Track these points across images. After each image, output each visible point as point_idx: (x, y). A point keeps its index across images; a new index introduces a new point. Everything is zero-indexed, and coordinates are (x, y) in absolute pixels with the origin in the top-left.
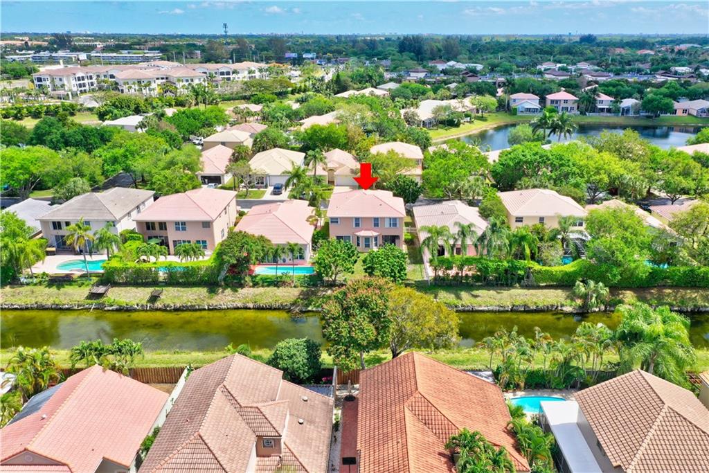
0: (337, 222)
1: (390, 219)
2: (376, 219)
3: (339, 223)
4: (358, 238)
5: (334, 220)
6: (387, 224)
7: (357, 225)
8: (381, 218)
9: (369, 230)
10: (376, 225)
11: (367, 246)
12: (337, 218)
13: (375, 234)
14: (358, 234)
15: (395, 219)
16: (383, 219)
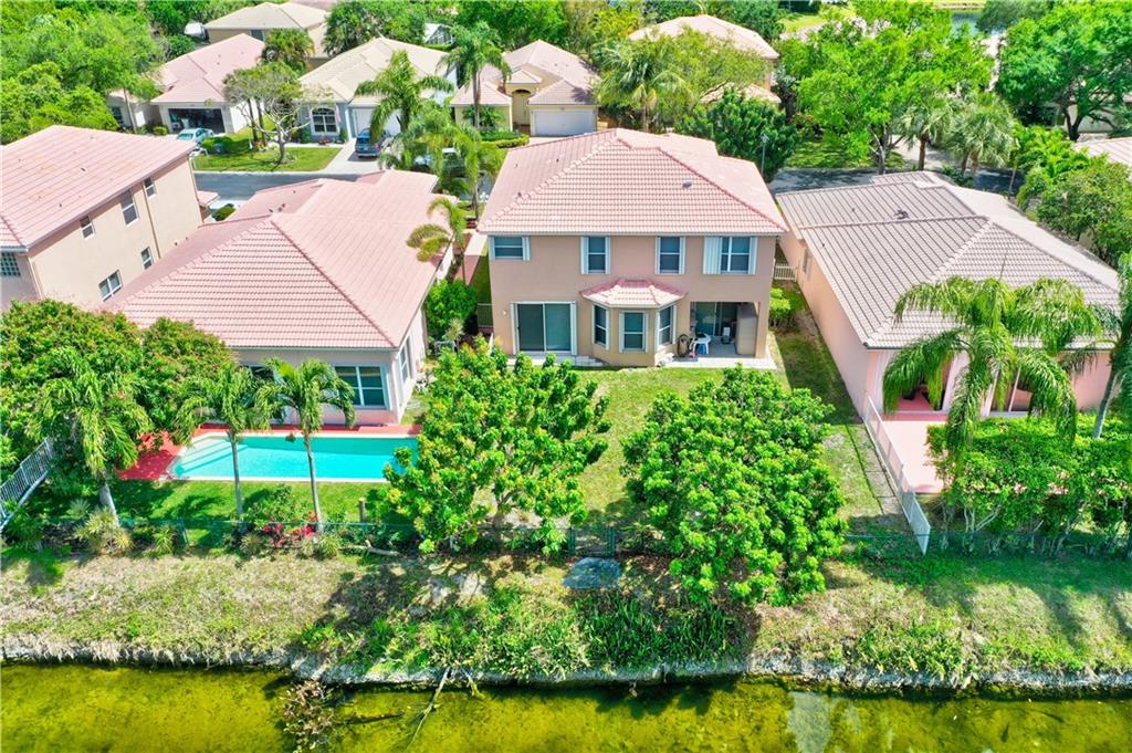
0: (519, 252)
1: (725, 240)
2: (670, 242)
3: (526, 254)
4: (599, 312)
5: (507, 246)
6: (711, 263)
7: (597, 263)
8: (691, 238)
9: (643, 283)
10: (669, 263)
11: (634, 341)
12: (518, 239)
13: (666, 298)
14: (598, 298)
15: (743, 242)
16: (698, 240)
